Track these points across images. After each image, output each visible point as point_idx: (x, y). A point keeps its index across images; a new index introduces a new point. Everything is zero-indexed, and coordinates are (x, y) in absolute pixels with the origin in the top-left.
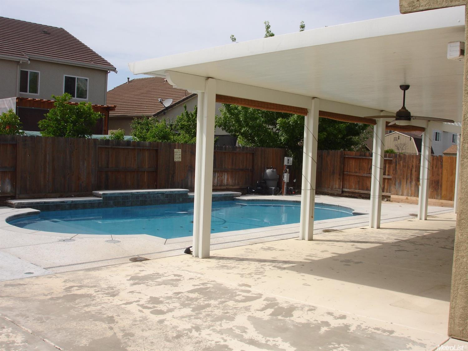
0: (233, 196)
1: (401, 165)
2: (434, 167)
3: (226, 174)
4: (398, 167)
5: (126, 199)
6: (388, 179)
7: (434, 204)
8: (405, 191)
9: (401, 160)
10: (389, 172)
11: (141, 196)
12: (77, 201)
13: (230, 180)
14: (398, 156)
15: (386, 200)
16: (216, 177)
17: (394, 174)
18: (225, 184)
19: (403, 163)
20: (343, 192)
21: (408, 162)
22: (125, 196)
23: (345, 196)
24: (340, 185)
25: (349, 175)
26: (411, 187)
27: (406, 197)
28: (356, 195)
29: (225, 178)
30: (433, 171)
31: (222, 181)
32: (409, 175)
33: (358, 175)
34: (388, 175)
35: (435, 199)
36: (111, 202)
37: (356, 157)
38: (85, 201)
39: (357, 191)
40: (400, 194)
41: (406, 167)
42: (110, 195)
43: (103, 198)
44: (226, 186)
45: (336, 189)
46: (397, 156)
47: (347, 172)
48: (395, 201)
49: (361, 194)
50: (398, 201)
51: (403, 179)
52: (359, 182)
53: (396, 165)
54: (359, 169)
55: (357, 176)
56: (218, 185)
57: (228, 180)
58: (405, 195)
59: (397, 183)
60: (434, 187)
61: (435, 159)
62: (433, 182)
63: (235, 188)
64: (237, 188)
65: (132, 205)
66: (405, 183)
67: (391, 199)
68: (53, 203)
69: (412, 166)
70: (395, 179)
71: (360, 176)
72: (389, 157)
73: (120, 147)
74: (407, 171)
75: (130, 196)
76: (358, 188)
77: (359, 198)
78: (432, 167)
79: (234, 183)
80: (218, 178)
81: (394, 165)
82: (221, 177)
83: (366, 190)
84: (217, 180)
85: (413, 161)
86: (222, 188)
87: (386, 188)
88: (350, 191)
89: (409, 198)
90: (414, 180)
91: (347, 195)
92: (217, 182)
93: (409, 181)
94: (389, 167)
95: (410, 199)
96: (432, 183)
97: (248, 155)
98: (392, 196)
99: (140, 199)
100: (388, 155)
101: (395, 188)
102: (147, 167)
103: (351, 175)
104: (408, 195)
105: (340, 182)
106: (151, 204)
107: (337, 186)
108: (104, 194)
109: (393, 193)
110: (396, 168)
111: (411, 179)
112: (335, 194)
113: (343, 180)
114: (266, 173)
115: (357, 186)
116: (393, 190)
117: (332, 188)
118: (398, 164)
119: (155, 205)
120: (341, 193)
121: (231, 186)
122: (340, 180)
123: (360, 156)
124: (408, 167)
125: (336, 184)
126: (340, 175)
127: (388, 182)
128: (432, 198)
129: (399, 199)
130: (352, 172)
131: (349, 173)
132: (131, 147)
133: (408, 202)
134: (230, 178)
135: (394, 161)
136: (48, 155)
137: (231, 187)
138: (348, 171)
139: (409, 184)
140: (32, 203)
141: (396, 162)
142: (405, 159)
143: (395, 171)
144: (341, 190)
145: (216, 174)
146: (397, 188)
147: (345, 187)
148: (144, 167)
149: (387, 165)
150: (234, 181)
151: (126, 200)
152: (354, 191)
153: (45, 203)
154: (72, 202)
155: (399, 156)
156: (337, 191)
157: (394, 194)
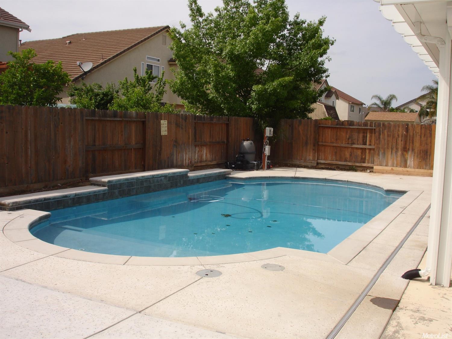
0: (226, 174)
1: (385, 134)
2: (423, 136)
3: (205, 148)
4: (381, 136)
5: (131, 186)
6: (370, 149)
7: (422, 174)
8: (390, 161)
9: (385, 129)
10: (370, 141)
11: (145, 181)
12: (81, 194)
13: (208, 154)
14: (382, 125)
15: (369, 171)
16: (197, 152)
17: (377, 144)
18: (205, 159)
19: (387, 132)
20: (318, 164)
21: (393, 131)
22: (130, 183)
23: (320, 168)
24: (314, 156)
25: (325, 146)
26: (397, 157)
27: (391, 167)
28: (334, 167)
29: (204, 152)
30: (421, 141)
31: (202, 157)
32: (394, 144)
33: (335, 145)
34: (369, 145)
35: (423, 169)
36: (116, 191)
37: (333, 126)
38: (90, 193)
39: (334, 162)
40: (384, 165)
41: (390, 137)
42: (116, 182)
43: (108, 187)
44: (206, 162)
45: (310, 161)
46: (380, 125)
47: (322, 142)
48: (379, 172)
49: (338, 166)
50: (382, 172)
51: (388, 149)
52: (336, 152)
53: (380, 134)
54: (336, 140)
55: (333, 146)
56: (199, 161)
57: (206, 155)
58: (390, 165)
59: (381, 153)
60: (422, 157)
61: (424, 128)
62: (422, 152)
63: (212, 163)
64: (215, 163)
65: (137, 194)
66: (390, 153)
67: (374, 170)
68: (54, 198)
69: (398, 136)
70: (378, 149)
71: (337, 146)
72: (370, 127)
73: (108, 119)
74: (392, 140)
75: (135, 181)
76: (335, 159)
77: (337, 170)
78: (420, 136)
79: (212, 158)
80: (198, 153)
81: (377, 134)
82: (201, 151)
83: (345, 161)
84: (198, 155)
85: (398, 130)
86: (202, 165)
87: (368, 159)
88: (326, 162)
89: (394, 168)
90: (400, 150)
91: (324, 167)
92: (198, 158)
93: (394, 151)
94: (371, 137)
95: (396, 169)
96: (420, 153)
97: (223, 126)
98: (375, 167)
99: (145, 184)
100: (369, 124)
101: (379, 159)
102: (134, 143)
103: (327, 146)
104: (394, 165)
105: (315, 153)
106: (154, 191)
107: (311, 158)
108: (109, 182)
109: (375, 163)
110: (379, 138)
111: (397, 149)
112: (309, 166)
113: (318, 151)
114: (244, 145)
115: (334, 157)
116: (376, 160)
117: (305, 160)
118: (381, 133)
119: (159, 191)
120: (315, 165)
121: (210, 161)
122: (315, 151)
123: (337, 125)
124: (393, 137)
125: (309, 156)
126: (314, 146)
127: (369, 153)
128: (420, 169)
129: (383, 170)
130: (328, 143)
131: (324, 144)
132: (118, 119)
133: (393, 173)
134: (208, 153)
135: (377, 130)
136: (29, 131)
137: (210, 163)
138: (324, 141)
139: (395, 154)
141: (380, 130)
142: (389, 127)
143: (378, 141)
144: (316, 162)
145: (197, 148)
146: (381, 158)
147: (320, 158)
148: (131, 143)
149: (368, 134)
150: (211, 156)
151: (131, 188)
152: (331, 162)
154: (76, 195)
155: (384, 125)
156: (312, 162)
157: (377, 165)
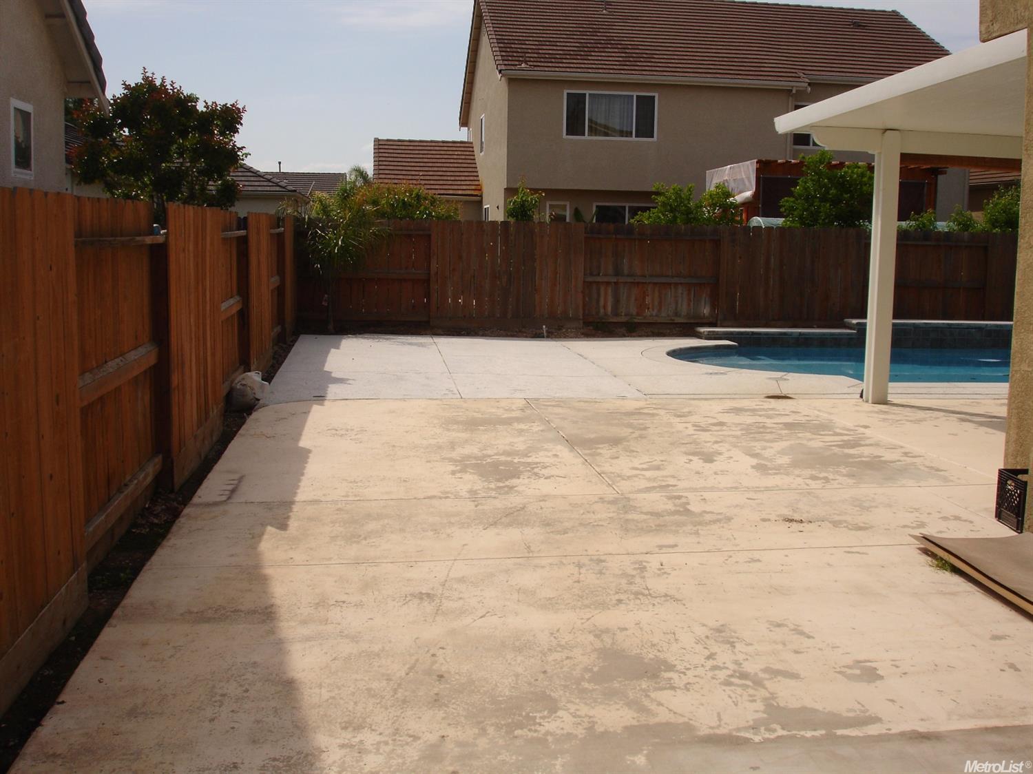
12: (809, 333)
38: (824, 334)
43: (858, 331)
68: (767, 334)
108: (858, 324)
136: (772, 257)
140: (732, 333)
153: (753, 333)
154: (800, 334)
